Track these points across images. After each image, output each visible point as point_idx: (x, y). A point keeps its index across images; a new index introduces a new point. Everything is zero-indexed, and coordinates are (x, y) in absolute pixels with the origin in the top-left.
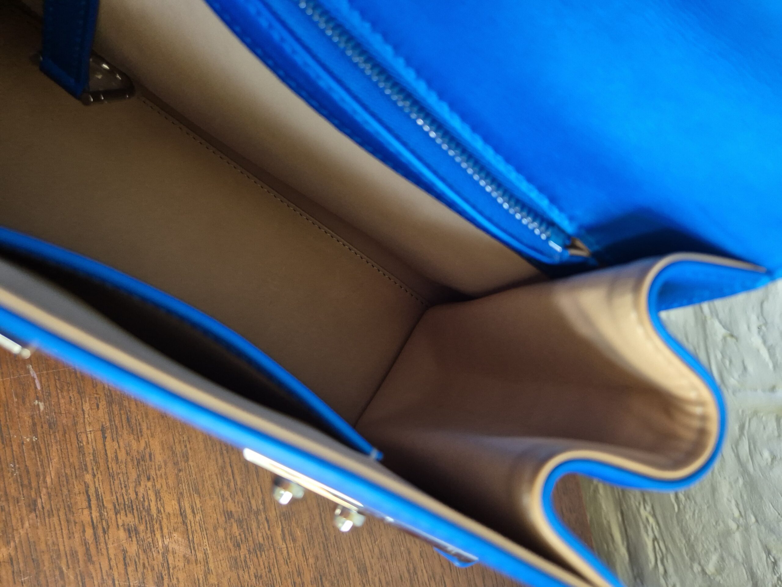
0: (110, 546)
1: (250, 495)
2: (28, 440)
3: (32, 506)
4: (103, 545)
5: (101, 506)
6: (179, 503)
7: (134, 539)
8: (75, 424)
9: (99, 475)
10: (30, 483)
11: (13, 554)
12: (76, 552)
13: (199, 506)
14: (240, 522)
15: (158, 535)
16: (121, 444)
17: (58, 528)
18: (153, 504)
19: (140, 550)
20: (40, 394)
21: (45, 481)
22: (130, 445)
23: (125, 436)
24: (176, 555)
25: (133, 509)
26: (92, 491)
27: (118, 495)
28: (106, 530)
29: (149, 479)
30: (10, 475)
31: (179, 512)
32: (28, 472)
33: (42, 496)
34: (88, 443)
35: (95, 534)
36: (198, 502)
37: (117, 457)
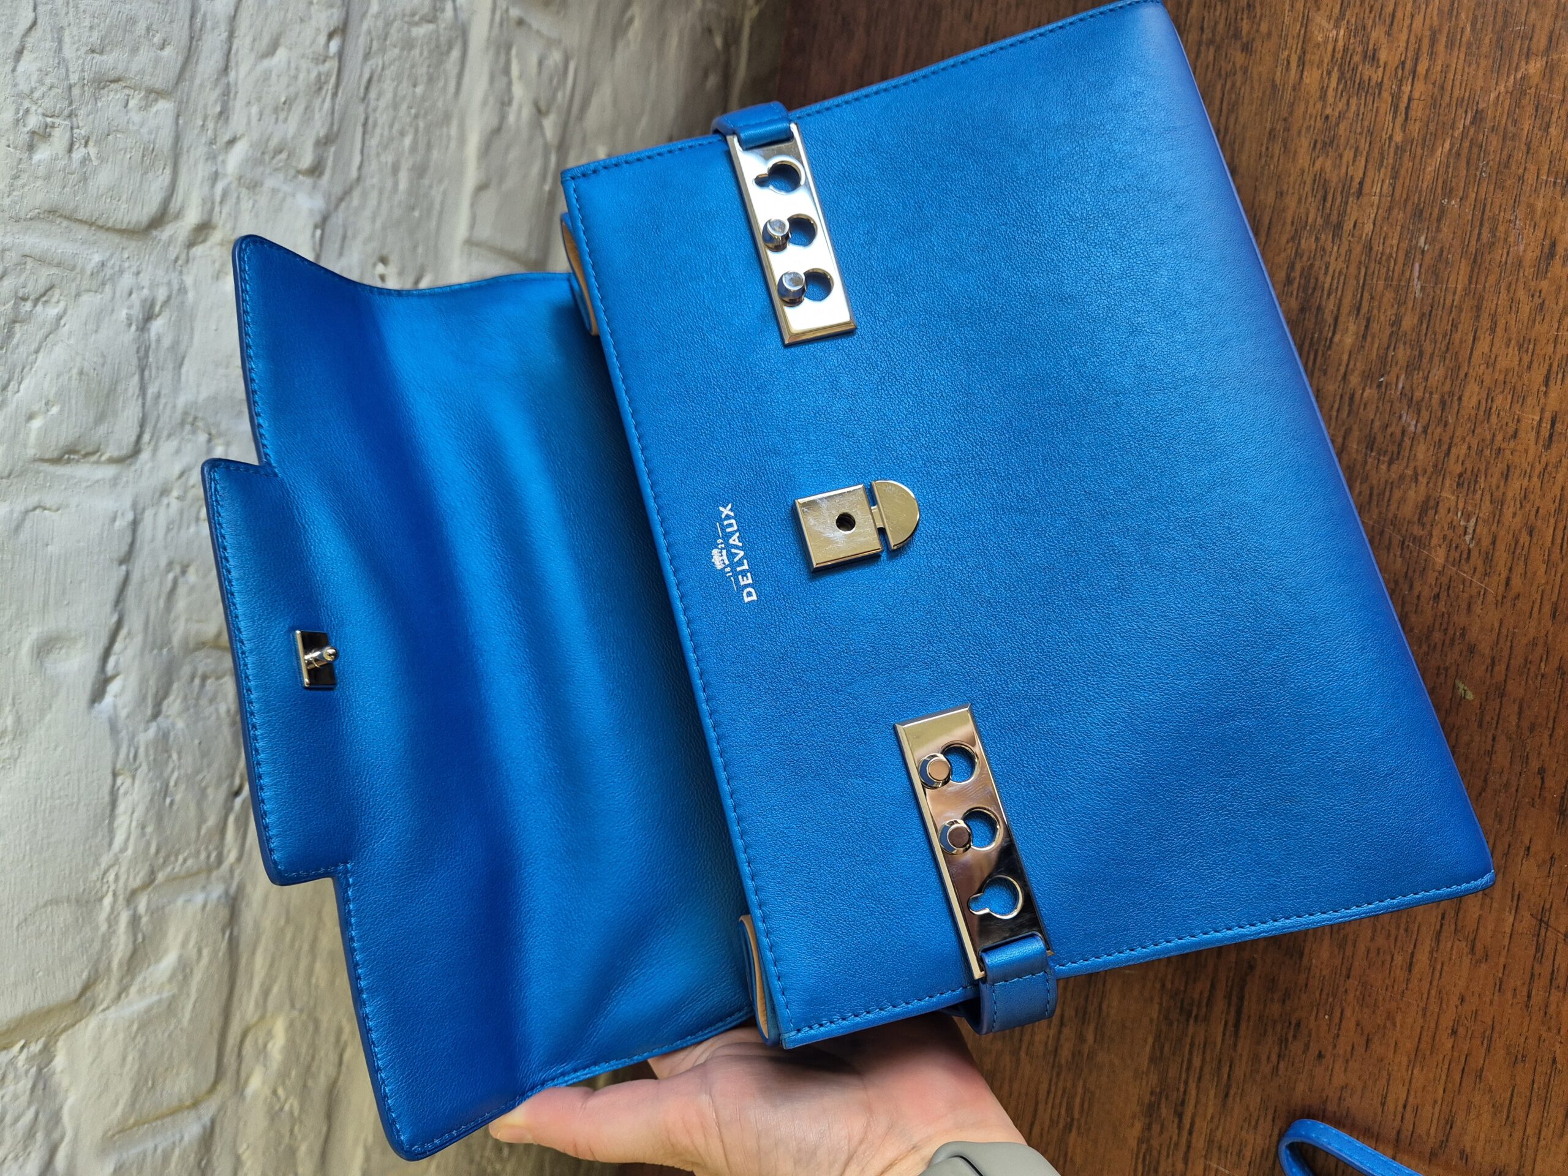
0: (1403, 44)
1: (1211, 67)
2: (1453, 202)
3: (1478, 118)
4: (1411, 48)
5: (1396, 97)
6: (1301, 77)
7: (1371, 47)
8: (1390, 209)
9: (1384, 136)
10: (1471, 147)
11: (1523, 63)
12: (1446, 47)
13: (1279, 68)
14: (1237, 35)
15: (1341, 43)
16: (1343, 171)
17: (1457, 83)
18: (1333, 84)
19: (1369, 30)
20: (1419, 256)
21: (1452, 145)
22: (1334, 166)
23: (1335, 180)
24: (1328, 13)
25: (1359, 84)
26: (1400, 119)
27: (1370, 107)
28: (1401, 66)
29: (1327, 117)
30: (1491, 163)
31: (1306, 67)
32: (1468, 163)
33: (1461, 127)
34: (1383, 181)
35: (1416, 65)
36: (1278, 74)
37: (1355, 156)
